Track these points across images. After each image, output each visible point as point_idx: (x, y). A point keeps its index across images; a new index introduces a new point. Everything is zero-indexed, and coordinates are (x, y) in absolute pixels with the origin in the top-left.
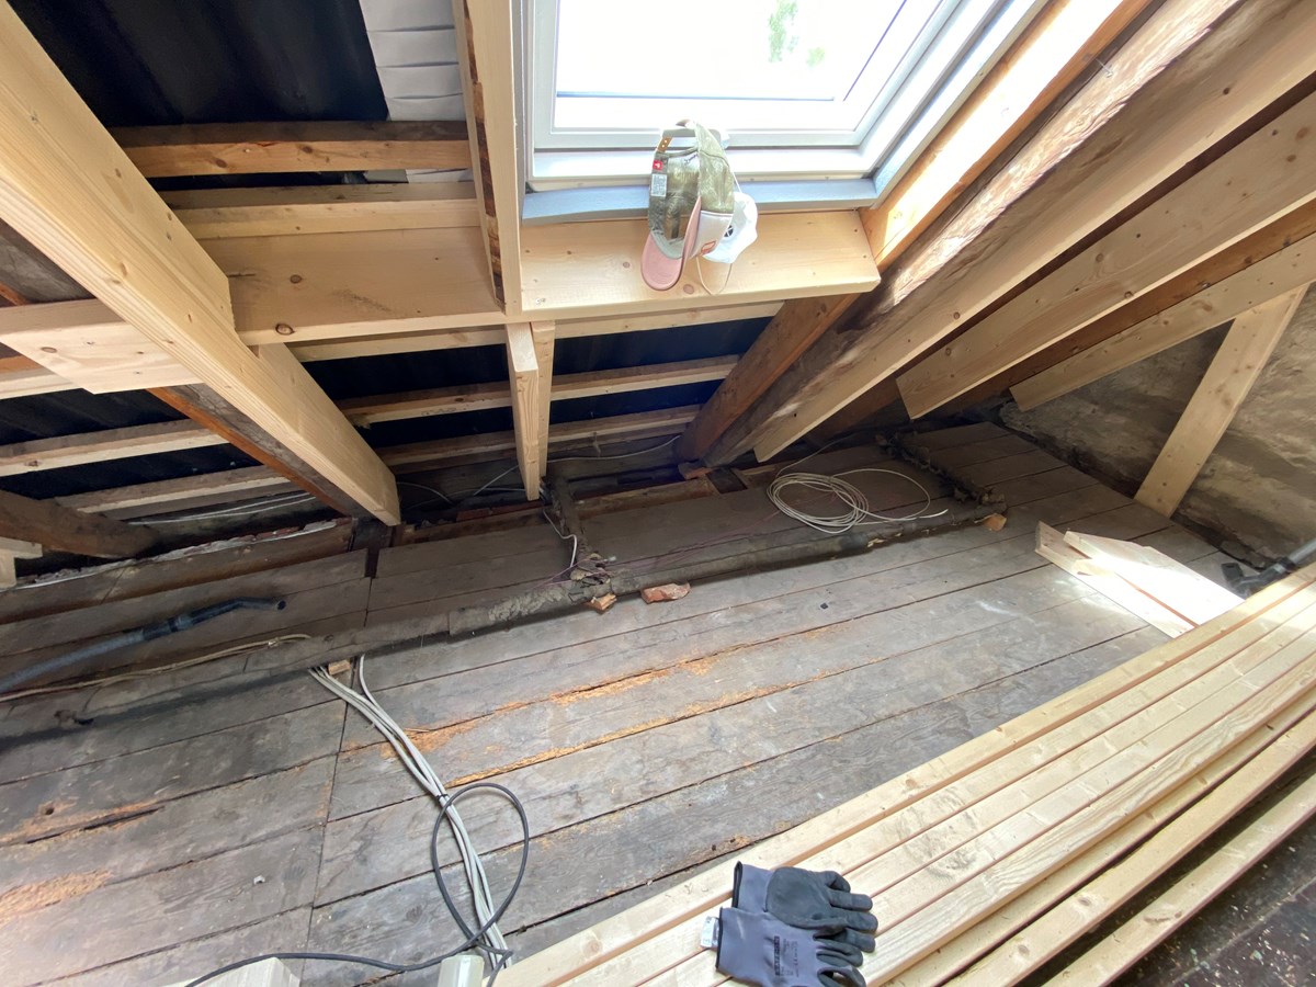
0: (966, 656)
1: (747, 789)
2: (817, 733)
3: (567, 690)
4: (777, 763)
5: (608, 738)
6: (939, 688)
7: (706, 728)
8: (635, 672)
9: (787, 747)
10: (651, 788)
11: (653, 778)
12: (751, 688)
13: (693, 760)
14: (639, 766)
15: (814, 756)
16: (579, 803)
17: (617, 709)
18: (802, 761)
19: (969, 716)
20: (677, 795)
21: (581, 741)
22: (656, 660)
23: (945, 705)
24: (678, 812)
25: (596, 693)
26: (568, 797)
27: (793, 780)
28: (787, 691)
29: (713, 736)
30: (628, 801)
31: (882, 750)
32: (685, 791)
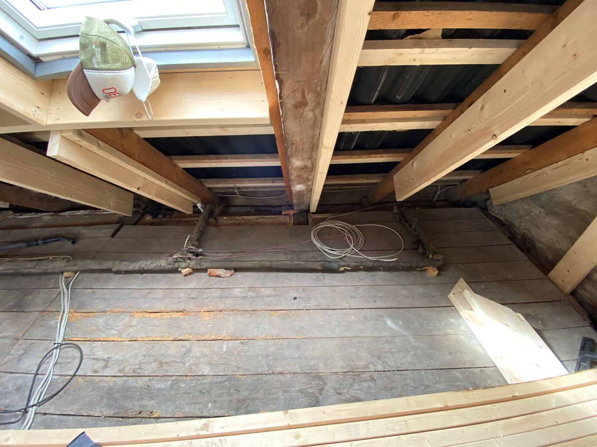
0: (353, 350)
1: (179, 387)
2: (235, 370)
3: (142, 310)
4: (203, 379)
5: (141, 339)
6: (321, 365)
7: (185, 349)
8: (176, 310)
9: (215, 372)
10: (139, 371)
11: (143, 366)
12: (224, 334)
13: (167, 363)
14: (142, 358)
15: (224, 381)
16: (105, 367)
17: (155, 326)
18: (216, 383)
19: (326, 388)
20: (146, 379)
21: (129, 337)
22: (191, 306)
23: (318, 377)
24: (141, 387)
25: (152, 315)
26: (103, 362)
27: (204, 391)
28: (239, 341)
29: (185, 354)
30: (124, 373)
31: (261, 392)
32: (151, 378)
